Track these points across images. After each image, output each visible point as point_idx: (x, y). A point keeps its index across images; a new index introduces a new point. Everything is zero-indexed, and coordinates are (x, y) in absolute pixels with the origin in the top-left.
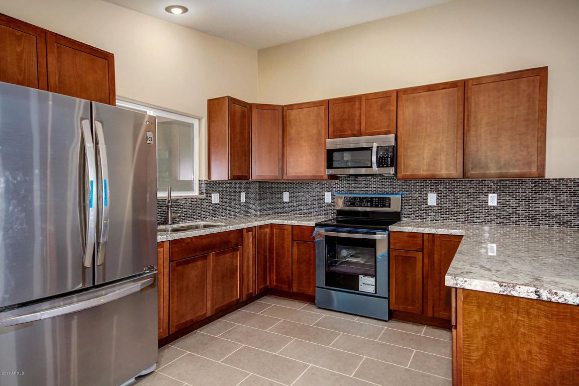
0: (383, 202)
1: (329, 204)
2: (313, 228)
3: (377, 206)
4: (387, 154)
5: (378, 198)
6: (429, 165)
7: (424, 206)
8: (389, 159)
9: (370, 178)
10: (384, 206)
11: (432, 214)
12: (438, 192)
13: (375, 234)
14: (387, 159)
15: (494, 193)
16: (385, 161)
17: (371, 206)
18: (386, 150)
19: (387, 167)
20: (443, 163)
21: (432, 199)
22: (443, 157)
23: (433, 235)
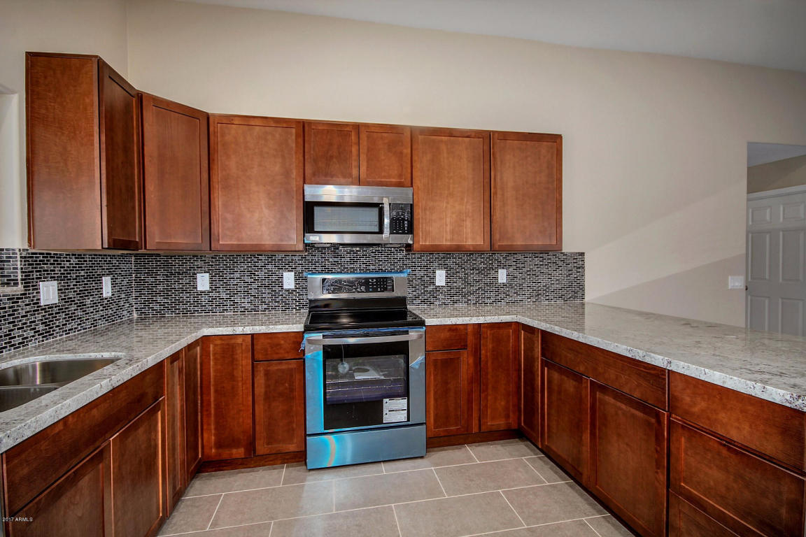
0: (384, 285)
1: (289, 291)
2: (300, 335)
3: (375, 290)
4: (402, 215)
5: (377, 278)
6: (452, 232)
7: (431, 288)
8: (406, 222)
9: (358, 249)
10: (385, 289)
11: (441, 297)
12: (448, 269)
13: (407, 333)
14: (403, 222)
15: (503, 268)
16: (400, 225)
17: (367, 291)
18: (402, 209)
19: (404, 233)
20: (469, 230)
21: (441, 278)
22: (468, 223)
23: (479, 325)
